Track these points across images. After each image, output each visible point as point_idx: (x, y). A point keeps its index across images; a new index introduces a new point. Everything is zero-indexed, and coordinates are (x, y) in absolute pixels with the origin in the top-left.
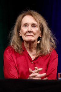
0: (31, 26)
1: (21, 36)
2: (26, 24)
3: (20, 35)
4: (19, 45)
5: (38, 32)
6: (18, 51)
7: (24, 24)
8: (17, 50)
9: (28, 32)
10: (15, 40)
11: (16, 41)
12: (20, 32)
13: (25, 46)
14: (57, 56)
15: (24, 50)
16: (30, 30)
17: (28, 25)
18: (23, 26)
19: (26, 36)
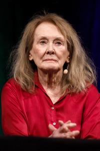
0: (53, 43)
1: (33, 60)
2: (44, 38)
3: (31, 59)
4: (28, 78)
5: (64, 53)
6: (26, 88)
7: (40, 38)
9: (48, 53)
11: (22, 69)
12: (31, 52)
15: (38, 87)
16: (51, 49)
17: (48, 40)
18: (38, 43)
19: (43, 61)
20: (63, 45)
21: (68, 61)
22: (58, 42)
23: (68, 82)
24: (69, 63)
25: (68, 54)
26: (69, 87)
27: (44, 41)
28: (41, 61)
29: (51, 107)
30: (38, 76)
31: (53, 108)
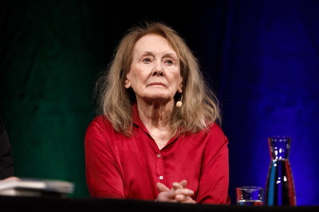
0: (162, 60)
1: (131, 88)
2: (149, 54)
3: (127, 86)
4: (124, 114)
6: (120, 128)
8: (118, 125)
9: (155, 74)
10: (113, 98)
11: (115, 101)
12: (129, 76)
13: (141, 113)
14: (226, 142)
15: (139, 126)
16: (159, 69)
17: (154, 57)
18: (140, 61)
19: (147, 86)
20: (176, 65)
21: (181, 91)
22: (168, 60)
23: (179, 117)
24: (182, 93)
25: (181, 80)
26: (181, 125)
27: (148, 58)
28: (144, 87)
29: (156, 154)
30: (138, 112)
31: (159, 156)
